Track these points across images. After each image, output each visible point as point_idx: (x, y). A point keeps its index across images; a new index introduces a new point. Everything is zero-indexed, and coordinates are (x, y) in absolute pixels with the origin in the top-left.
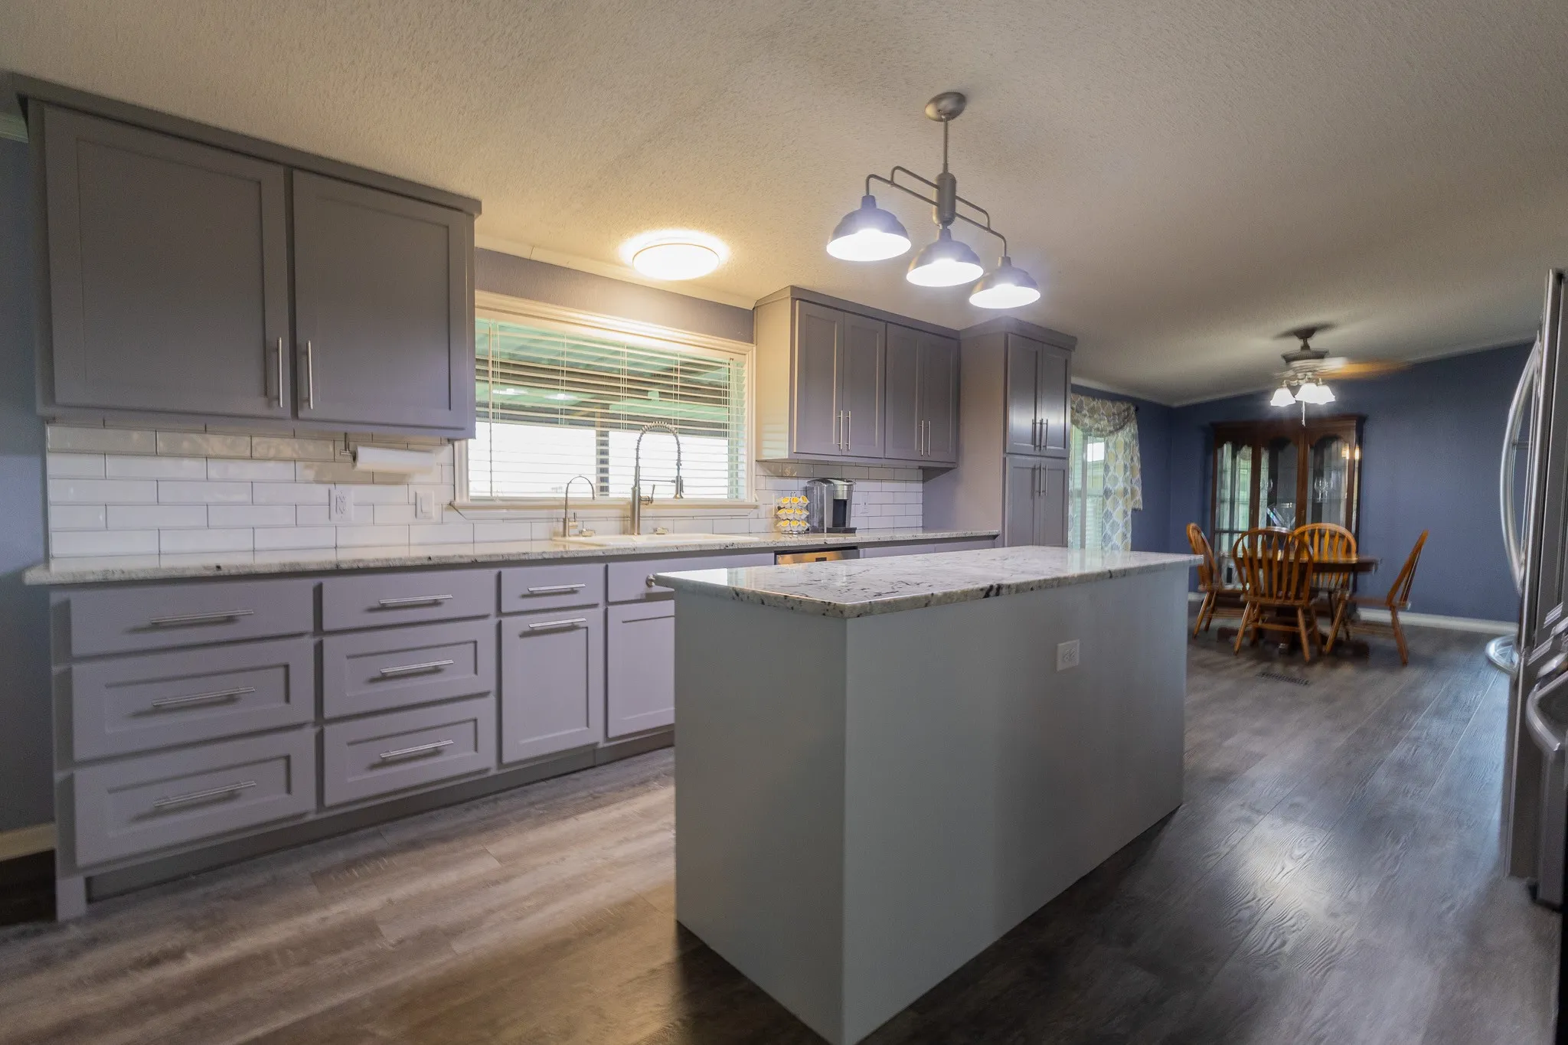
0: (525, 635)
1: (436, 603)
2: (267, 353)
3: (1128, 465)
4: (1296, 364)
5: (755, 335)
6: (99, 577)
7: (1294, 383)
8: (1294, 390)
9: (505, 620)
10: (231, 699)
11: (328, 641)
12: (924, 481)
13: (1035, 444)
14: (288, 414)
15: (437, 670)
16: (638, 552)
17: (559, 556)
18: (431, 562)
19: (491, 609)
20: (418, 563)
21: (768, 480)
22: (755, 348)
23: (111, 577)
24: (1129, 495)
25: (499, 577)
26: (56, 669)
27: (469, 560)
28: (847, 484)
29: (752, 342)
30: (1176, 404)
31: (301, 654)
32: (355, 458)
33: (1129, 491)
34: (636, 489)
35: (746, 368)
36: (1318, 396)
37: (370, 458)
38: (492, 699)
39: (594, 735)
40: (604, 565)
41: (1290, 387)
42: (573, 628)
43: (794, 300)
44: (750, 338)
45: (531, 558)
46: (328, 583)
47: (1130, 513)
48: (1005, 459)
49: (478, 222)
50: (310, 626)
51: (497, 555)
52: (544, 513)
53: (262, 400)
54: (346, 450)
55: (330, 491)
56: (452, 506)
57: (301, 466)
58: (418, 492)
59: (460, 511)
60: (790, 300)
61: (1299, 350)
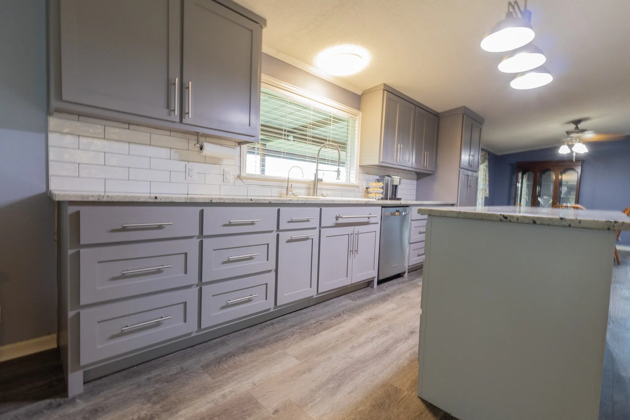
0: (288, 241)
1: (252, 224)
2: (169, 84)
3: (484, 178)
4: (572, 135)
5: (361, 106)
6: (96, 199)
7: (571, 144)
8: (571, 146)
9: (281, 234)
10: (159, 271)
11: (205, 241)
12: (417, 180)
13: (469, 165)
14: (178, 120)
15: (251, 258)
16: (334, 203)
17: (304, 202)
18: (252, 202)
19: (275, 228)
20: (246, 202)
21: (364, 175)
22: (361, 114)
23: (102, 200)
24: (484, 191)
25: (279, 210)
26: (70, 252)
27: (268, 202)
28: (399, 178)
29: (360, 110)
30: (499, 154)
31: (192, 247)
32: (201, 148)
33: (484, 189)
34: (316, 175)
35: (357, 122)
36: (581, 149)
37: (210, 149)
38: (273, 273)
39: (312, 293)
40: (319, 208)
41: (569, 145)
42: (306, 239)
43: (384, 90)
44: (359, 108)
45: (293, 203)
46: (206, 210)
47: (484, 199)
48: (459, 170)
49: (265, 31)
50: (197, 233)
51: (280, 200)
52: (278, 184)
53: (166, 111)
54: (197, 144)
55: (186, 165)
56: (239, 177)
57: (173, 151)
58: (225, 169)
59: (242, 180)
60: (382, 90)
61: (574, 129)
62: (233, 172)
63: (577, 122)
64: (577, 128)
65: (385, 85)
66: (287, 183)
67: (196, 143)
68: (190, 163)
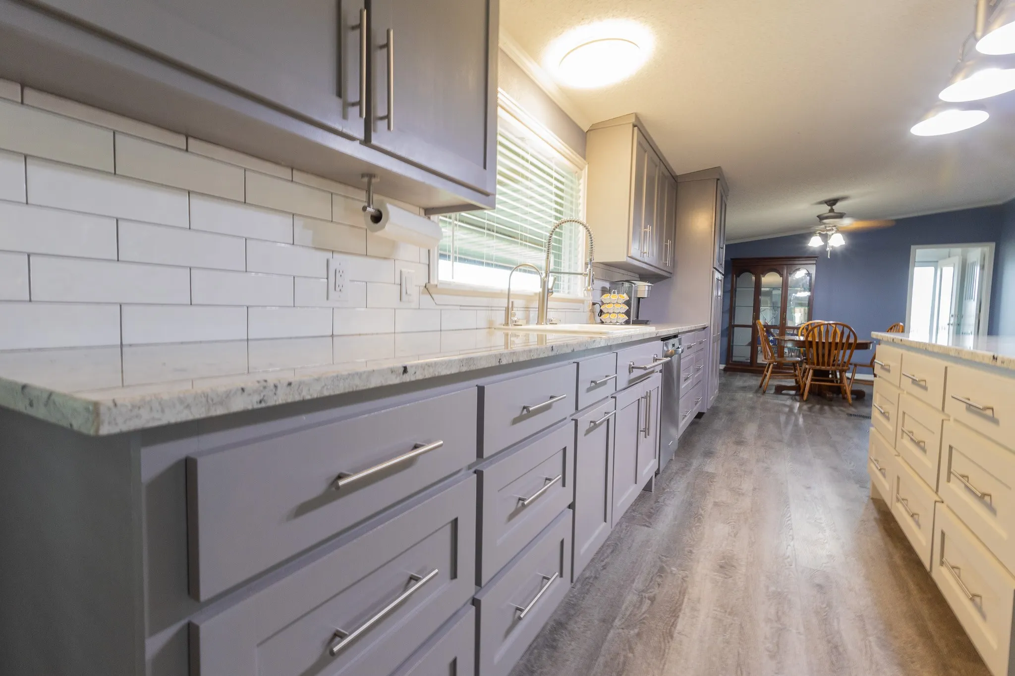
4: (826, 221)
5: (587, 154)
7: (825, 233)
14: (361, 134)
18: (552, 354)
22: (587, 166)
32: (377, 218)
34: (546, 281)
35: (582, 181)
36: (837, 242)
38: (570, 513)
41: (822, 236)
43: (634, 125)
44: (585, 156)
48: (713, 272)
54: (369, 206)
55: (328, 261)
56: (427, 289)
57: (299, 222)
58: (403, 270)
59: (433, 296)
60: (631, 126)
61: (828, 211)
62: (416, 277)
63: (832, 202)
64: (832, 211)
65: (637, 117)
66: (507, 300)
67: (366, 204)
68: (340, 256)
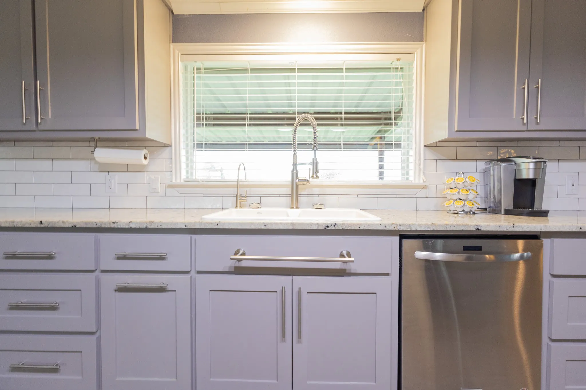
5: (424, 34)
9: (103, 276)
16: (221, 227)
17: (144, 226)
18: (42, 226)
20: (33, 225)
21: (439, 163)
22: (424, 46)
25: (97, 240)
27: (70, 226)
28: (534, 160)
29: (422, 40)
34: (295, 173)
42: (162, 290)
45: (119, 227)
51: (92, 223)
57: (93, 162)
58: (151, 176)
59: (175, 188)
68: (110, 173)
